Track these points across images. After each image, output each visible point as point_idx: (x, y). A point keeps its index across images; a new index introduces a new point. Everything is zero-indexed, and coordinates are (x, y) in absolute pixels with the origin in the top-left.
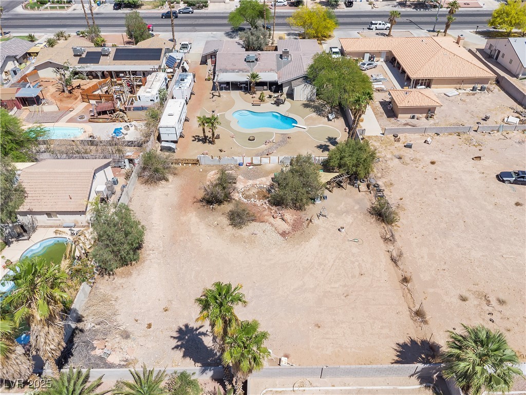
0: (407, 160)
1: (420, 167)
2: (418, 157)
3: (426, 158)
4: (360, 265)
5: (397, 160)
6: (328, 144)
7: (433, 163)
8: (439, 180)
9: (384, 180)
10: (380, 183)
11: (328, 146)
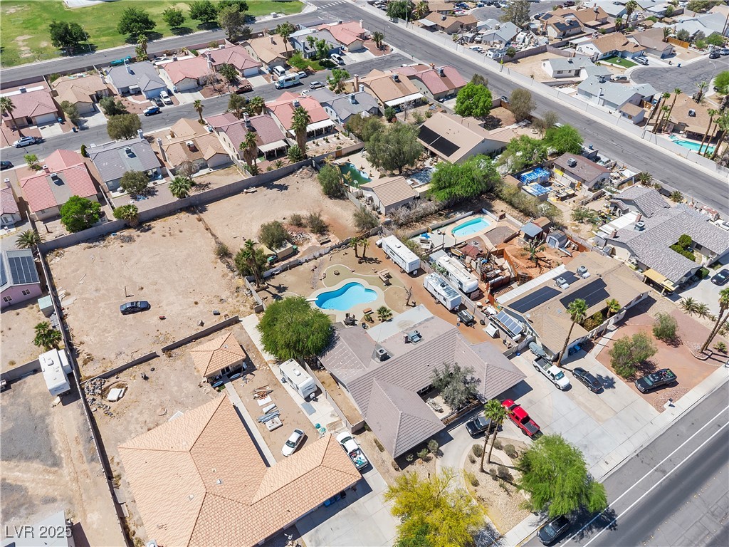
0: (216, 300)
1: (206, 296)
2: (207, 305)
3: (202, 307)
4: (229, 228)
5: (223, 298)
6: (280, 294)
7: (196, 303)
8: (191, 290)
9: (229, 277)
10: (231, 274)
11: (279, 292)
